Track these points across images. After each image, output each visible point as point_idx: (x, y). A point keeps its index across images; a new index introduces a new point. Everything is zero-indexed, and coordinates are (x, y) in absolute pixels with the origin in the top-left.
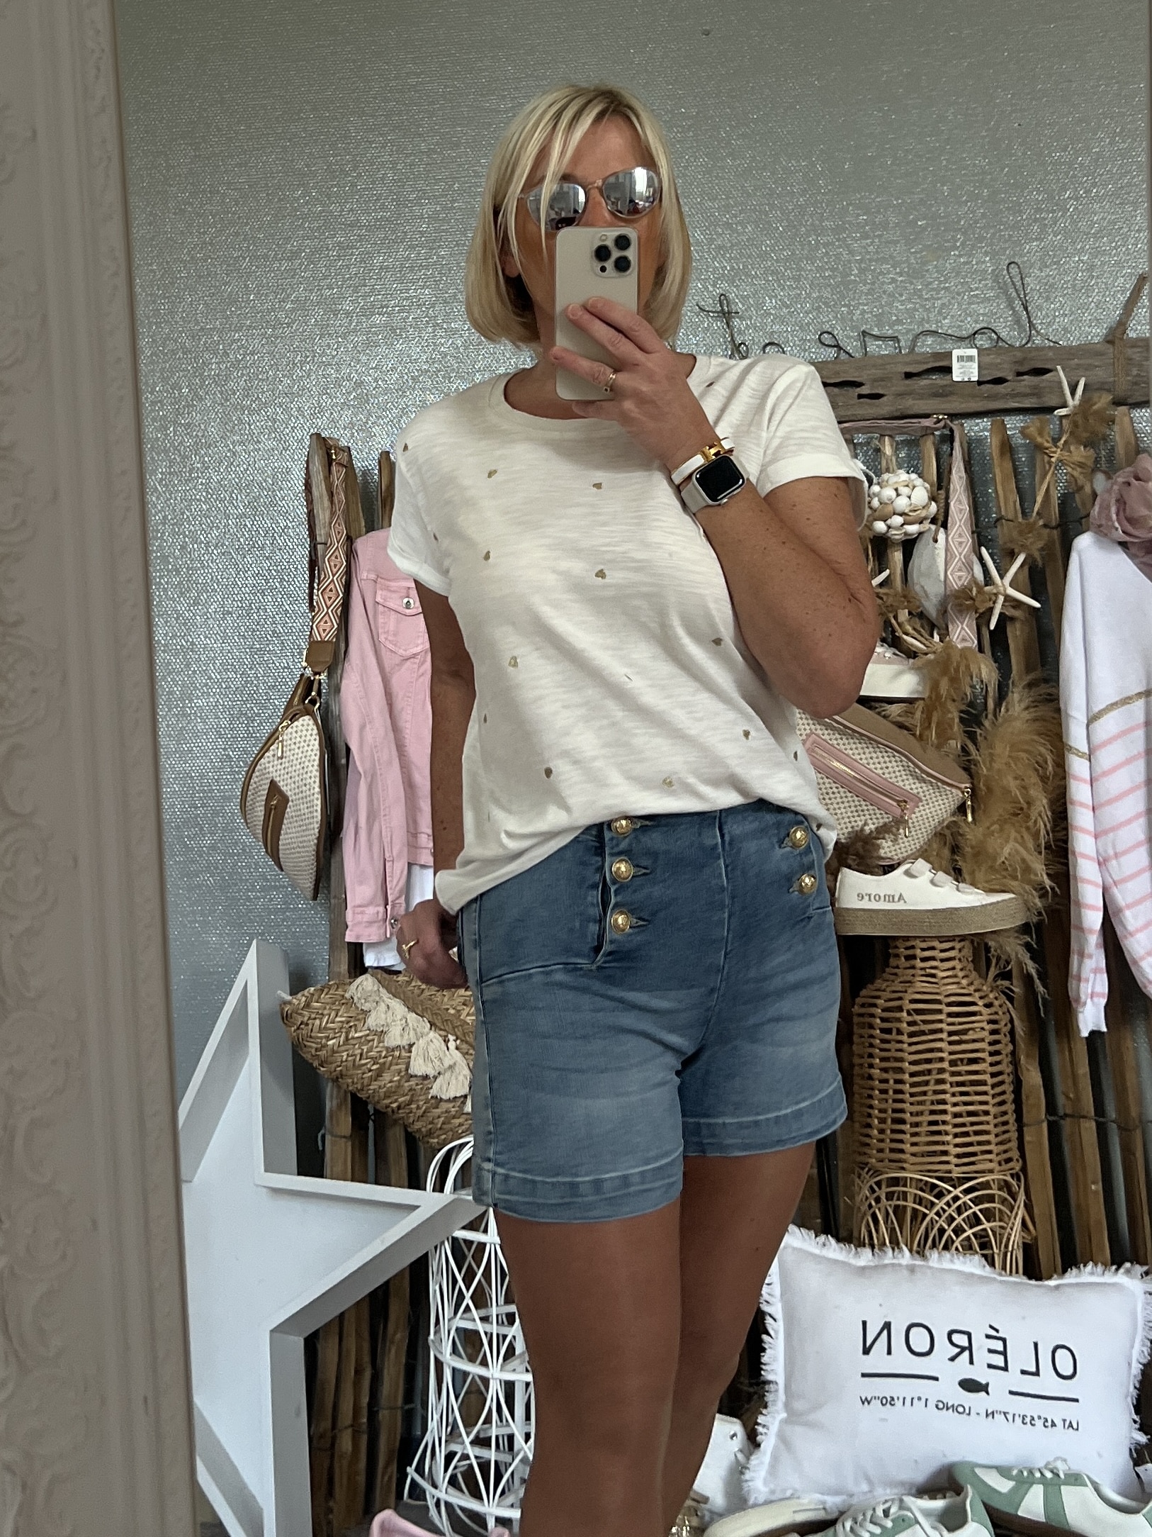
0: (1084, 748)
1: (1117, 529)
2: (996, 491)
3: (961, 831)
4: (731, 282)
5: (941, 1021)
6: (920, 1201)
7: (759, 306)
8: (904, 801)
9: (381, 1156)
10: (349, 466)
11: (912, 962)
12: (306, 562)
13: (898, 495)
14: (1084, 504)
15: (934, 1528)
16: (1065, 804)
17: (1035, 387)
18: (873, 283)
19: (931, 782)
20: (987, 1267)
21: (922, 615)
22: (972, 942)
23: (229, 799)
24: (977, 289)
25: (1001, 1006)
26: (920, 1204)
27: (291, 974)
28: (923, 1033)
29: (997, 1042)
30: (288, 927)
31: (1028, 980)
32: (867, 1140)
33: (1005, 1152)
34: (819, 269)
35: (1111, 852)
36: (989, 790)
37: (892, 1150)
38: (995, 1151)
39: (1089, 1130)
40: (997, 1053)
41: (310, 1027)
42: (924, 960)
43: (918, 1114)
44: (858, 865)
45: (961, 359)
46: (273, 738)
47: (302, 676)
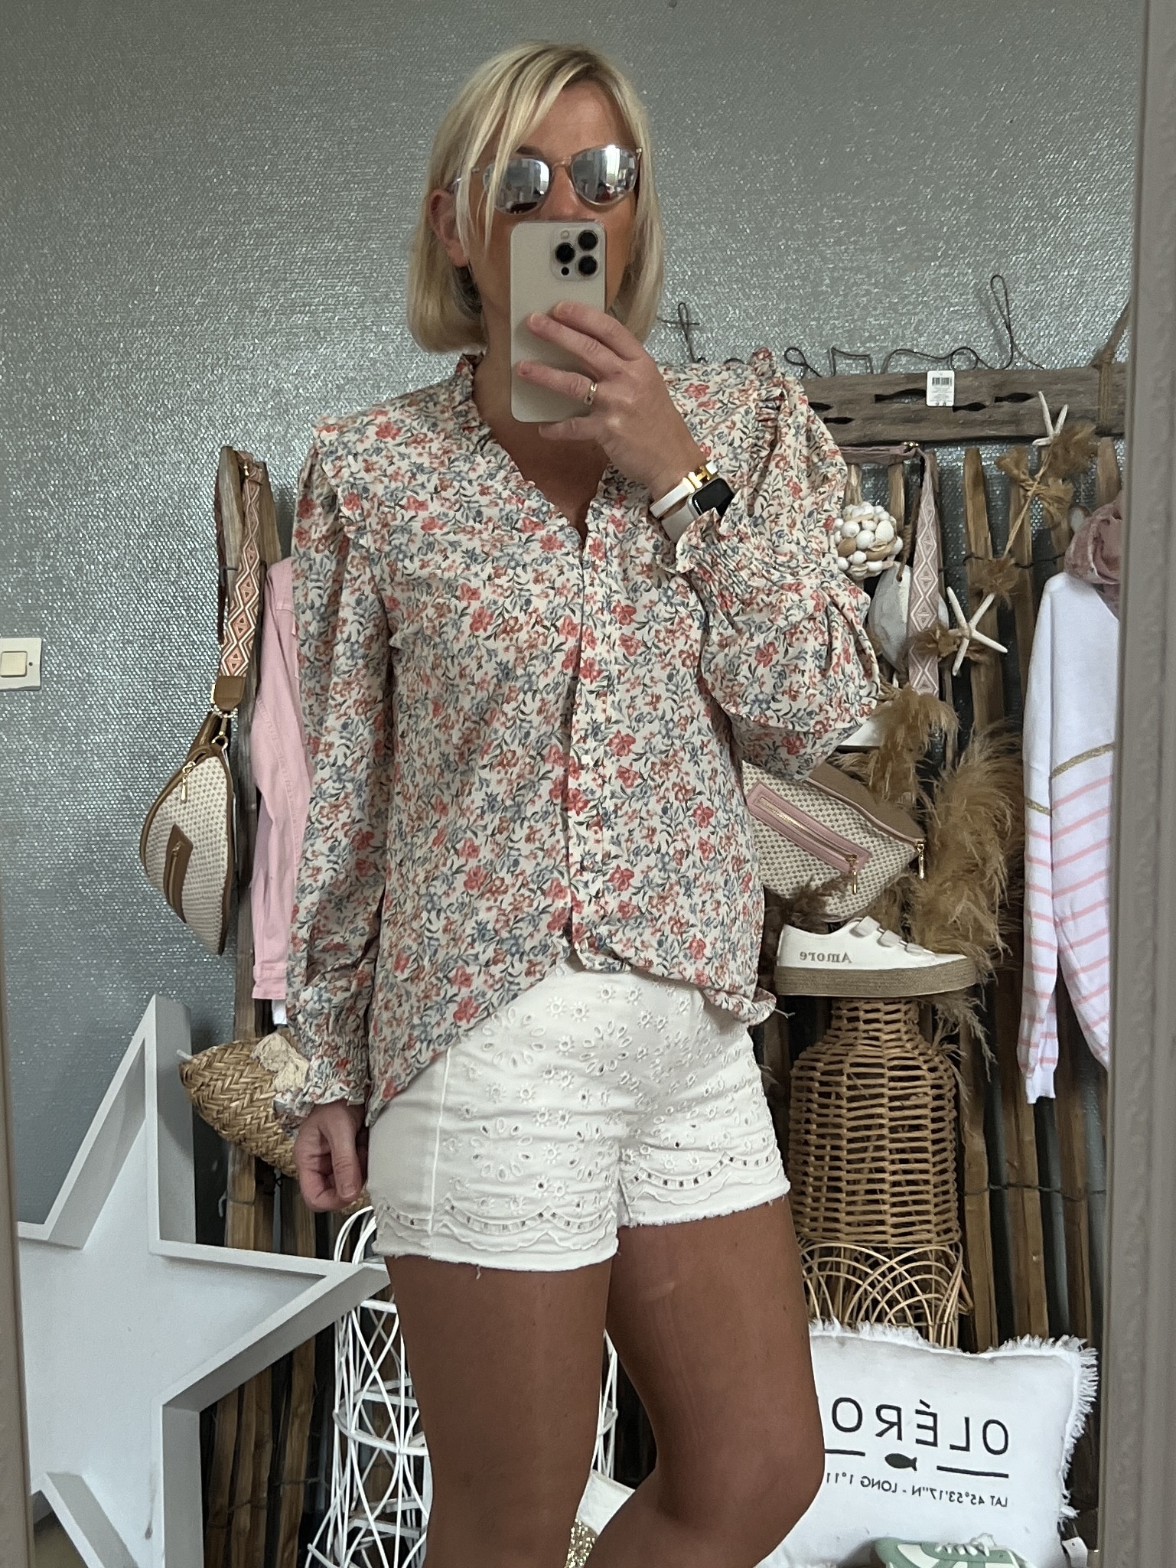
0: (1045, 802)
1: (1092, 570)
2: (966, 527)
3: (912, 888)
4: (692, 289)
5: (882, 1086)
6: (854, 1271)
7: (721, 317)
8: (854, 855)
9: (286, 1221)
10: (265, 484)
11: (856, 1024)
12: (215, 588)
13: (862, 529)
14: (1059, 541)
16: (1022, 861)
17: (1015, 414)
18: (846, 296)
19: (882, 837)
20: (921, 1340)
21: (882, 659)
22: (919, 1004)
23: (129, 843)
24: (957, 304)
25: (946, 1070)
26: (853, 1275)
27: (193, 1032)
28: (864, 1098)
29: (941, 1108)
30: (192, 981)
31: (975, 1043)
32: (800, 1208)
33: (945, 1222)
34: (787, 277)
35: (1068, 913)
36: (943, 845)
37: (826, 1219)
38: (933, 1222)
39: (1032, 1200)
40: (941, 1119)
41: (212, 1088)
42: (867, 1022)
43: (855, 1182)
44: (802, 922)
45: (936, 381)
46: (176, 780)
47: (210, 713)
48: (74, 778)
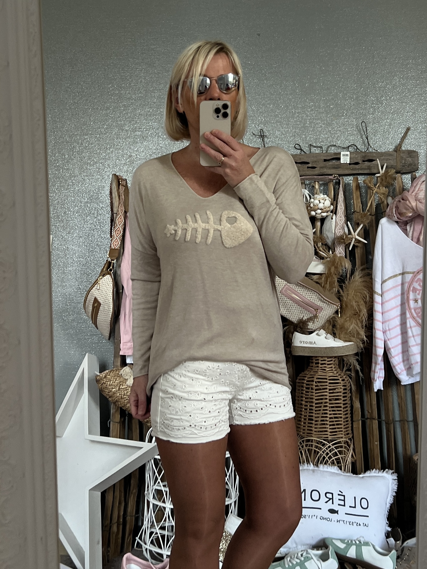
0: (380, 292)
1: (395, 216)
2: (353, 202)
3: (336, 320)
4: (265, 125)
5: (327, 385)
6: (317, 447)
7: (274, 134)
8: (317, 309)
9: (130, 428)
10: (126, 186)
11: (318, 365)
12: (109, 219)
13: (320, 202)
15: (318, 560)
16: (372, 311)
17: (369, 166)
18: (314, 127)
19: (327, 303)
20: (339, 470)
21: (326, 245)
22: (338, 358)
23: (79, 303)
24: (350, 131)
25: (347, 380)
26: (317, 448)
27: (100, 365)
28: (320, 389)
29: (345, 393)
31: (357, 372)
32: (299, 426)
33: (347, 431)
34: (295, 121)
35: (387, 329)
36: (346, 305)
37: (308, 430)
38: (343, 431)
39: (375, 424)
40: (346, 397)
41: (106, 384)
42: (322, 364)
43: (318, 417)
44: (300, 331)
45: (344, 155)
46: (96, 282)
47: (107, 260)
48: (62, 281)
